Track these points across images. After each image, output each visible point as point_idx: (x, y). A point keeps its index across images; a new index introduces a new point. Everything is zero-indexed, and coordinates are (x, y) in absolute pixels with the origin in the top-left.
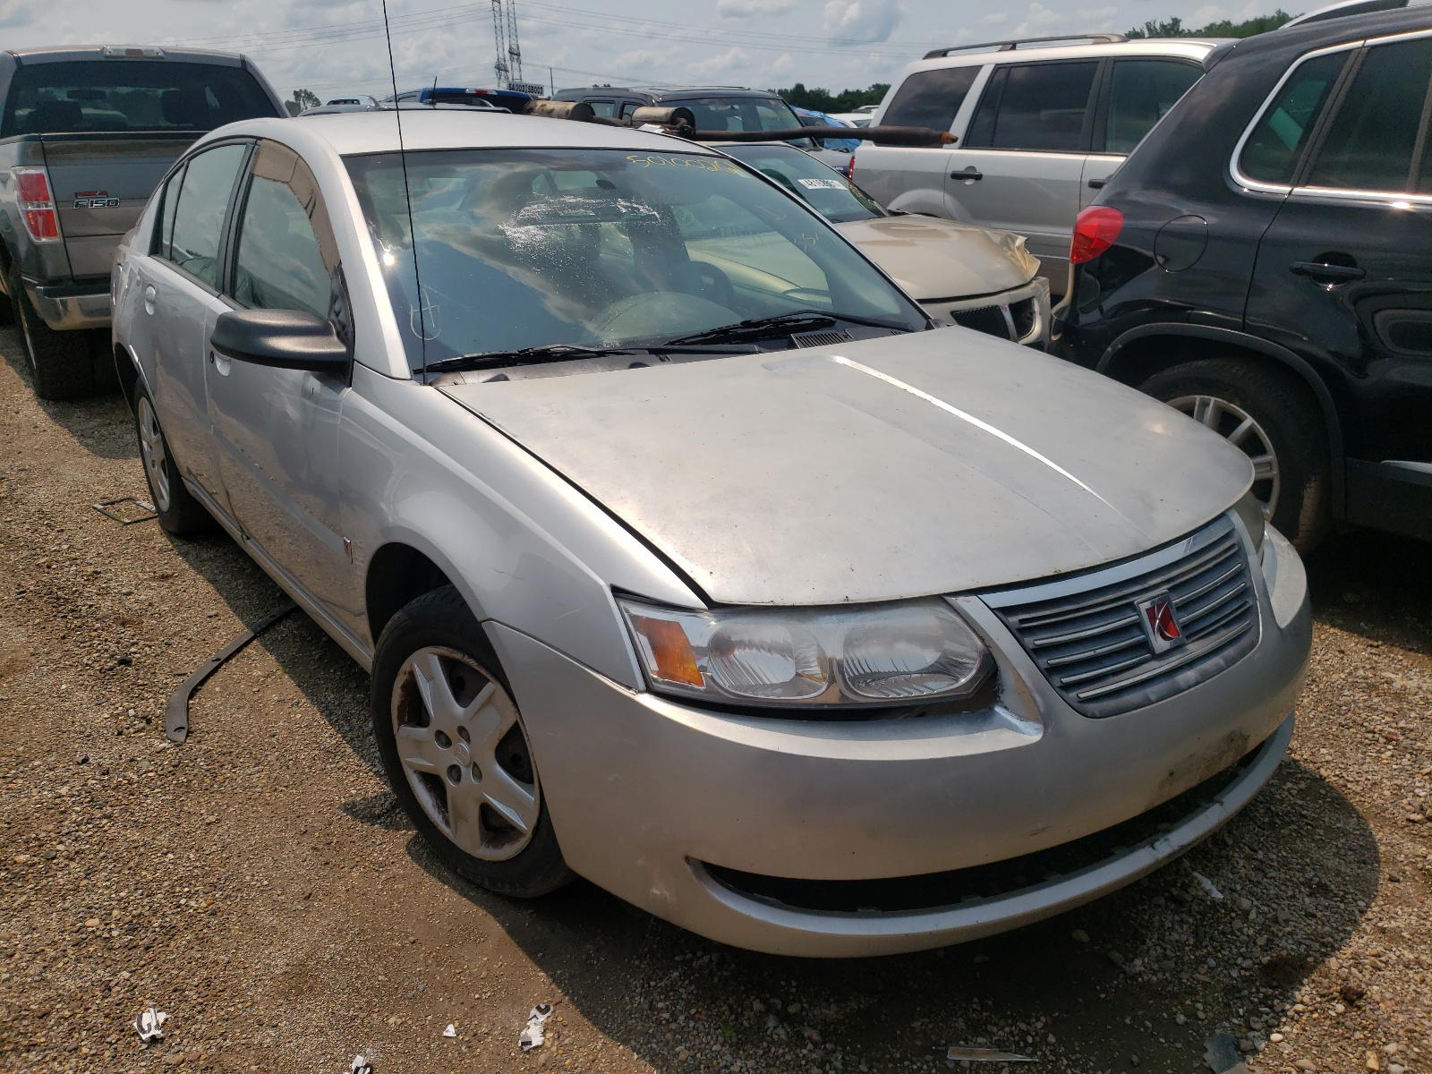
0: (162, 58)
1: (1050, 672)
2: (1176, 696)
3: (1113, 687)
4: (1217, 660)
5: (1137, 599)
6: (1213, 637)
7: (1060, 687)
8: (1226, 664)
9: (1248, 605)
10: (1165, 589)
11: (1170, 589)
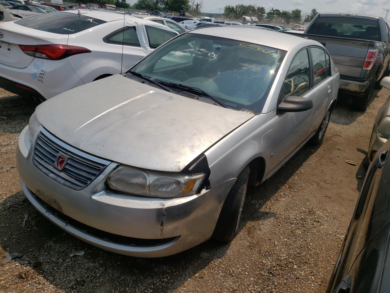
0: (355, 17)
2: (46, 175)
3: (42, 163)
4: (63, 181)
5: (60, 152)
6: (69, 177)
7: (35, 153)
8: (63, 184)
9: (87, 182)
10: (68, 157)
11: (69, 158)
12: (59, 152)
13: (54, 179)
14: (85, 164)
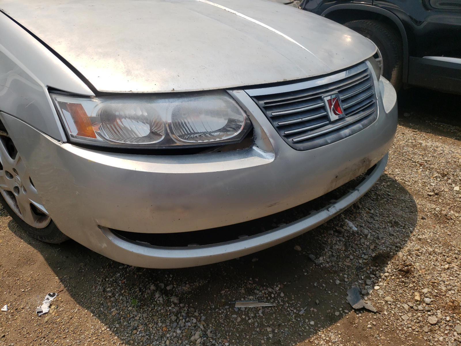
1: (279, 128)
2: (340, 141)
3: (310, 136)
4: (359, 125)
5: (323, 95)
6: (357, 115)
7: (284, 136)
8: (363, 127)
9: (373, 102)
10: (336, 91)
11: (339, 92)
12: (321, 97)
13: (352, 133)
14: (357, 83)
